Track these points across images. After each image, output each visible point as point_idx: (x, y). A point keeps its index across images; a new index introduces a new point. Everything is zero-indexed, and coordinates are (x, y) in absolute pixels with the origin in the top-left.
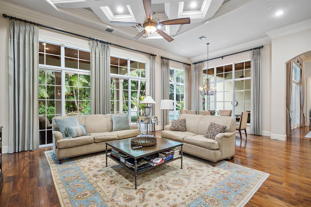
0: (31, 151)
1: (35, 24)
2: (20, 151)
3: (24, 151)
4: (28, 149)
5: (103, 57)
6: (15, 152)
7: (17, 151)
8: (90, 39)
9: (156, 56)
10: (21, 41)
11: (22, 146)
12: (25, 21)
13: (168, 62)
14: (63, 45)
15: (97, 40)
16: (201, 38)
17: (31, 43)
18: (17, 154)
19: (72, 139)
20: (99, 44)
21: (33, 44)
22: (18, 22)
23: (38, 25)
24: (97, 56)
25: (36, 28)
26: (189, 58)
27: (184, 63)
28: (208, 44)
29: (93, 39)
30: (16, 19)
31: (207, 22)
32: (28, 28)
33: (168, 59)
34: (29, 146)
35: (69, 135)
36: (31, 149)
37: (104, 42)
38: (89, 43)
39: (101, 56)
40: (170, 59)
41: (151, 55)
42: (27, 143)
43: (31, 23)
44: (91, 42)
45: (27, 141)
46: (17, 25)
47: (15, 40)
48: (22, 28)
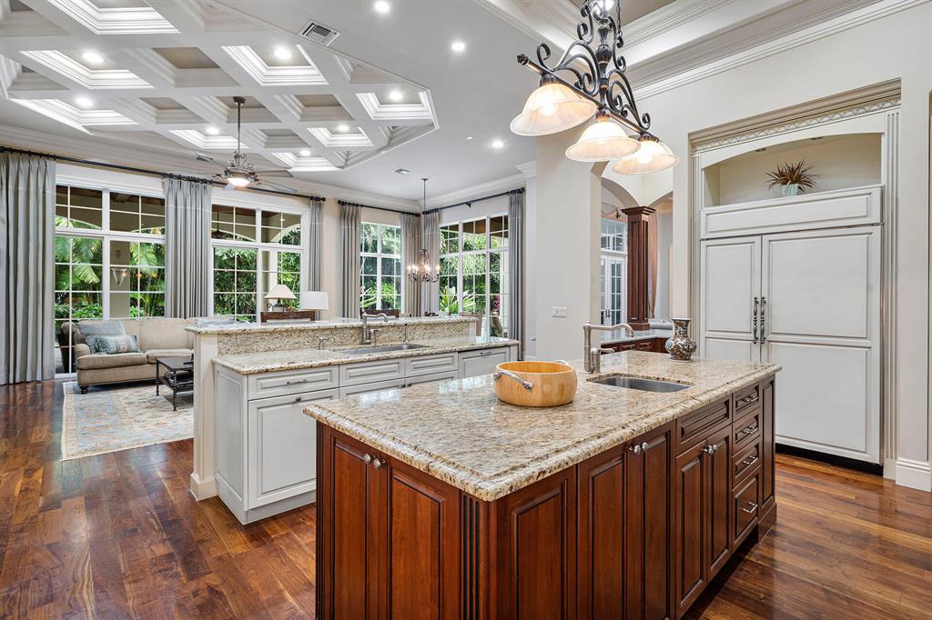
0: (39, 382)
1: (48, 156)
2: (17, 381)
3: (24, 382)
4: (32, 377)
5: (194, 208)
6: (8, 384)
7: (11, 382)
8: (164, 175)
9: (324, 199)
10: (22, 188)
11: (21, 374)
12: (30, 153)
13: (357, 212)
14: (106, 189)
15: (180, 178)
16: (400, 171)
17: (41, 191)
18: (11, 387)
19: (104, 355)
20: (185, 183)
21: (44, 192)
22: (15, 155)
23: (55, 157)
24: (180, 207)
25: (50, 163)
26: (415, 201)
27: (403, 213)
28: (425, 180)
29: (171, 176)
30: (12, 151)
31: (383, 152)
32: (35, 164)
33: (357, 205)
34: (34, 374)
35: (102, 349)
36: (39, 378)
37: (196, 180)
38: (163, 183)
39: (188, 208)
40: (362, 206)
41: (312, 198)
42: (32, 369)
43: (41, 155)
44: (166, 180)
45: (32, 365)
46: (13, 160)
47: (10, 187)
48: (24, 166)
